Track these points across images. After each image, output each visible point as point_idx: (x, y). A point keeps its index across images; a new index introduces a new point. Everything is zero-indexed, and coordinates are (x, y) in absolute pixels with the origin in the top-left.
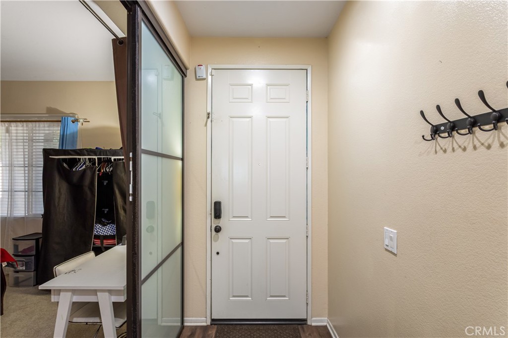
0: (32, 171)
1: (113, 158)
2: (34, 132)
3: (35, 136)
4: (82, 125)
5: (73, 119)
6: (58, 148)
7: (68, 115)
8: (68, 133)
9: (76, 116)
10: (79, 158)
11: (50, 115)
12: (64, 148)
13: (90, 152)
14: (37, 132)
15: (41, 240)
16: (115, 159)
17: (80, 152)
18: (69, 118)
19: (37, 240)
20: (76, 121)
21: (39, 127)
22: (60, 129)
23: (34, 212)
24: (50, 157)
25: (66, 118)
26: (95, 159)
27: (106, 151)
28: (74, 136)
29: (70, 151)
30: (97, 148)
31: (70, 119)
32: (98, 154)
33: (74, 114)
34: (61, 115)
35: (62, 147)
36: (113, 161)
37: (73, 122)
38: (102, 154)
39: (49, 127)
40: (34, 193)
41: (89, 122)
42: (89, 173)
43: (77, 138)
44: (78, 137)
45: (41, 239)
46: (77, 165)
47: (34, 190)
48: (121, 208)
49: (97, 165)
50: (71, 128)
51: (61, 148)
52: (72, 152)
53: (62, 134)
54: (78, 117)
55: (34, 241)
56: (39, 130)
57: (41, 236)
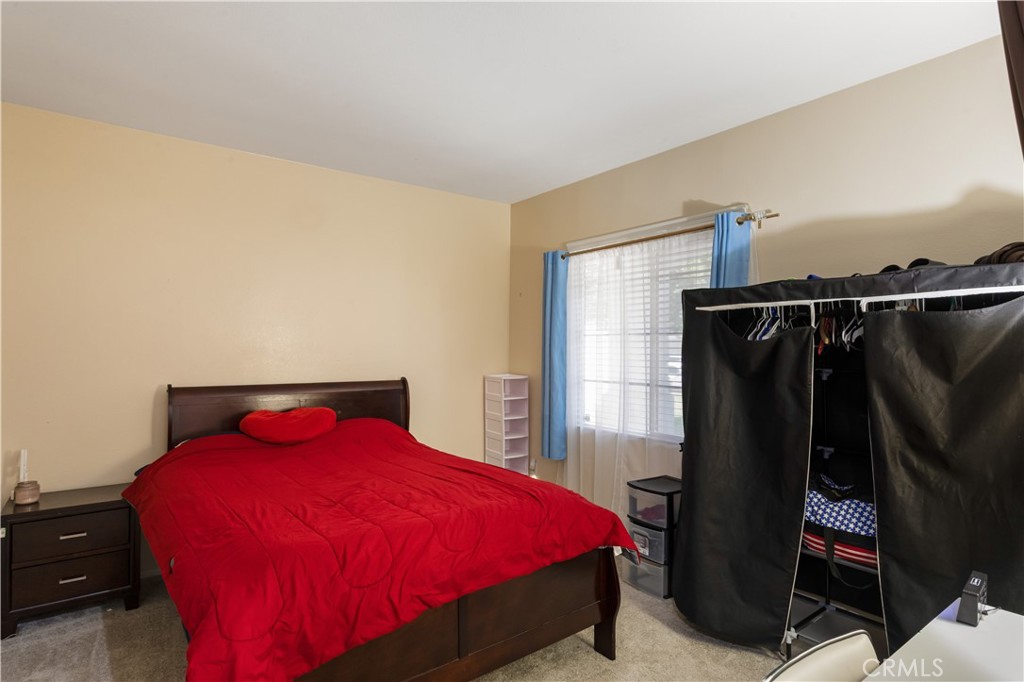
0: (657, 343)
1: (864, 302)
2: (661, 260)
3: (661, 269)
4: (760, 226)
5: (739, 215)
6: (708, 287)
7: (728, 210)
8: (729, 251)
9: (746, 209)
10: (757, 309)
11: (692, 217)
12: (721, 286)
13: (793, 288)
14: (667, 259)
15: (677, 499)
16: (870, 305)
17: (766, 291)
18: (732, 214)
19: (670, 496)
20: (746, 219)
21: (670, 246)
22: (711, 245)
23: (661, 431)
24: (697, 308)
25: (725, 215)
26: (807, 308)
27: (841, 281)
28: (742, 256)
29: (741, 292)
30: (810, 277)
31: (734, 216)
32: (817, 290)
33: (740, 204)
34: (716, 212)
35: (718, 283)
36: (864, 310)
37: (740, 223)
38: (830, 294)
39: (688, 243)
40: (660, 389)
41: (777, 215)
42: (790, 349)
43: (748, 260)
44: (751, 257)
45: (679, 495)
46: (755, 326)
47: (660, 383)
48: (894, 459)
49: (813, 325)
50: (737, 237)
51: (714, 287)
52: (745, 294)
53: (716, 254)
54: (749, 210)
55: (665, 498)
56: (670, 255)
57: (680, 489)
